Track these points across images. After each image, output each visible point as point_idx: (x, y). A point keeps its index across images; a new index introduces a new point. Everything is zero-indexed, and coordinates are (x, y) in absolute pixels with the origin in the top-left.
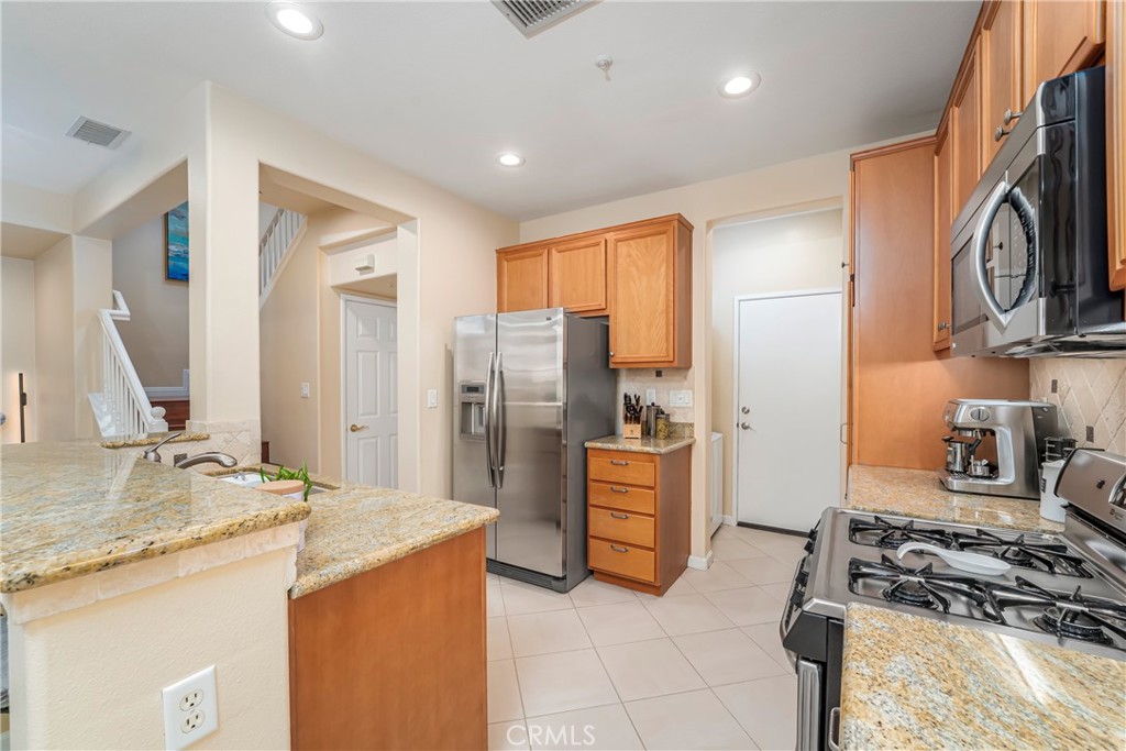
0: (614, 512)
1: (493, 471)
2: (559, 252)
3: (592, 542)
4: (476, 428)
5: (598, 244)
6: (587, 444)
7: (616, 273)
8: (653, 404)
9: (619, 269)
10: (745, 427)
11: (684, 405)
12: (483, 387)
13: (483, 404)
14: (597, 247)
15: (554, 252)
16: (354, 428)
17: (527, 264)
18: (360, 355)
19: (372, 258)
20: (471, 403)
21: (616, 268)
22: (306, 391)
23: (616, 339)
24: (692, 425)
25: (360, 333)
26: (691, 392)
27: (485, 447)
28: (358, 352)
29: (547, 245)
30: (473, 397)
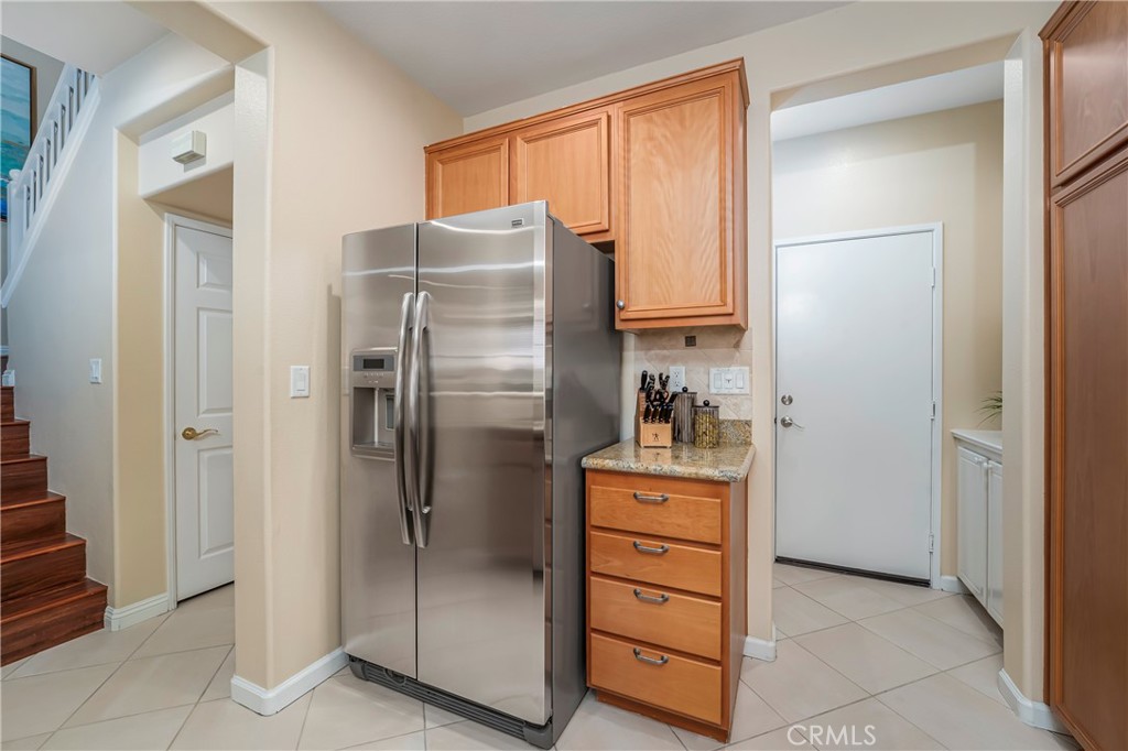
0: (639, 588)
1: (409, 515)
2: (527, 142)
3: (596, 640)
4: (382, 435)
5: (595, 123)
6: (588, 462)
7: (627, 169)
8: (685, 390)
9: (633, 161)
10: (786, 424)
11: (737, 391)
12: (392, 358)
13: (393, 390)
14: (594, 129)
15: (519, 141)
16: (190, 434)
17: (475, 166)
18: (204, 316)
19: (200, 138)
20: (373, 390)
21: (627, 160)
22: (98, 373)
23: (627, 281)
24: (748, 423)
25: (204, 279)
26: (747, 368)
27: (394, 470)
28: (199, 309)
29: (508, 132)
30: (375, 377)
